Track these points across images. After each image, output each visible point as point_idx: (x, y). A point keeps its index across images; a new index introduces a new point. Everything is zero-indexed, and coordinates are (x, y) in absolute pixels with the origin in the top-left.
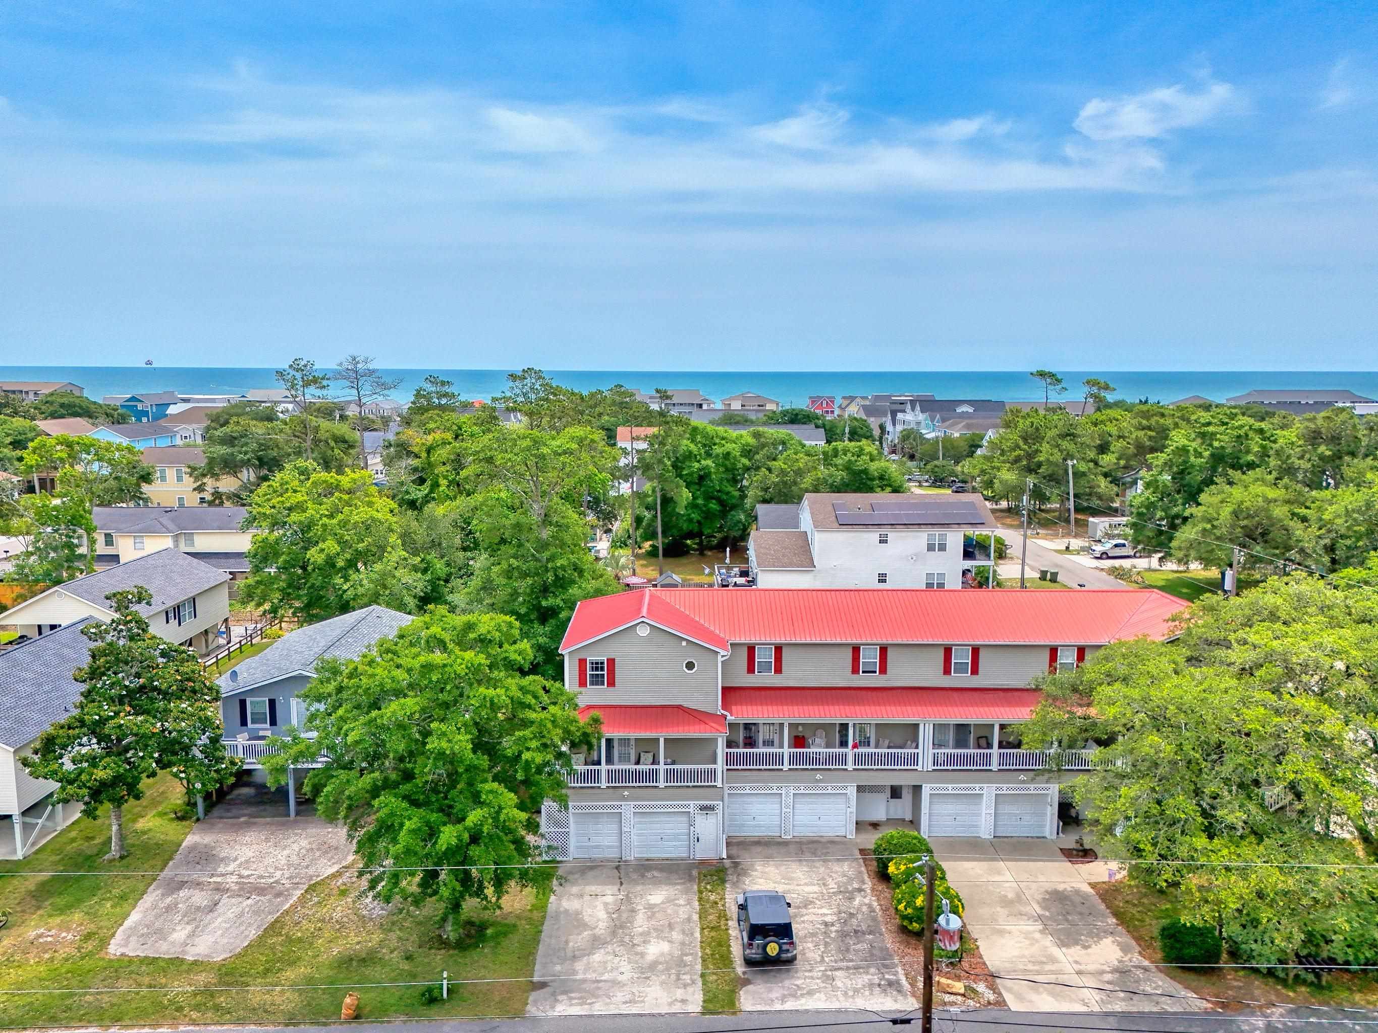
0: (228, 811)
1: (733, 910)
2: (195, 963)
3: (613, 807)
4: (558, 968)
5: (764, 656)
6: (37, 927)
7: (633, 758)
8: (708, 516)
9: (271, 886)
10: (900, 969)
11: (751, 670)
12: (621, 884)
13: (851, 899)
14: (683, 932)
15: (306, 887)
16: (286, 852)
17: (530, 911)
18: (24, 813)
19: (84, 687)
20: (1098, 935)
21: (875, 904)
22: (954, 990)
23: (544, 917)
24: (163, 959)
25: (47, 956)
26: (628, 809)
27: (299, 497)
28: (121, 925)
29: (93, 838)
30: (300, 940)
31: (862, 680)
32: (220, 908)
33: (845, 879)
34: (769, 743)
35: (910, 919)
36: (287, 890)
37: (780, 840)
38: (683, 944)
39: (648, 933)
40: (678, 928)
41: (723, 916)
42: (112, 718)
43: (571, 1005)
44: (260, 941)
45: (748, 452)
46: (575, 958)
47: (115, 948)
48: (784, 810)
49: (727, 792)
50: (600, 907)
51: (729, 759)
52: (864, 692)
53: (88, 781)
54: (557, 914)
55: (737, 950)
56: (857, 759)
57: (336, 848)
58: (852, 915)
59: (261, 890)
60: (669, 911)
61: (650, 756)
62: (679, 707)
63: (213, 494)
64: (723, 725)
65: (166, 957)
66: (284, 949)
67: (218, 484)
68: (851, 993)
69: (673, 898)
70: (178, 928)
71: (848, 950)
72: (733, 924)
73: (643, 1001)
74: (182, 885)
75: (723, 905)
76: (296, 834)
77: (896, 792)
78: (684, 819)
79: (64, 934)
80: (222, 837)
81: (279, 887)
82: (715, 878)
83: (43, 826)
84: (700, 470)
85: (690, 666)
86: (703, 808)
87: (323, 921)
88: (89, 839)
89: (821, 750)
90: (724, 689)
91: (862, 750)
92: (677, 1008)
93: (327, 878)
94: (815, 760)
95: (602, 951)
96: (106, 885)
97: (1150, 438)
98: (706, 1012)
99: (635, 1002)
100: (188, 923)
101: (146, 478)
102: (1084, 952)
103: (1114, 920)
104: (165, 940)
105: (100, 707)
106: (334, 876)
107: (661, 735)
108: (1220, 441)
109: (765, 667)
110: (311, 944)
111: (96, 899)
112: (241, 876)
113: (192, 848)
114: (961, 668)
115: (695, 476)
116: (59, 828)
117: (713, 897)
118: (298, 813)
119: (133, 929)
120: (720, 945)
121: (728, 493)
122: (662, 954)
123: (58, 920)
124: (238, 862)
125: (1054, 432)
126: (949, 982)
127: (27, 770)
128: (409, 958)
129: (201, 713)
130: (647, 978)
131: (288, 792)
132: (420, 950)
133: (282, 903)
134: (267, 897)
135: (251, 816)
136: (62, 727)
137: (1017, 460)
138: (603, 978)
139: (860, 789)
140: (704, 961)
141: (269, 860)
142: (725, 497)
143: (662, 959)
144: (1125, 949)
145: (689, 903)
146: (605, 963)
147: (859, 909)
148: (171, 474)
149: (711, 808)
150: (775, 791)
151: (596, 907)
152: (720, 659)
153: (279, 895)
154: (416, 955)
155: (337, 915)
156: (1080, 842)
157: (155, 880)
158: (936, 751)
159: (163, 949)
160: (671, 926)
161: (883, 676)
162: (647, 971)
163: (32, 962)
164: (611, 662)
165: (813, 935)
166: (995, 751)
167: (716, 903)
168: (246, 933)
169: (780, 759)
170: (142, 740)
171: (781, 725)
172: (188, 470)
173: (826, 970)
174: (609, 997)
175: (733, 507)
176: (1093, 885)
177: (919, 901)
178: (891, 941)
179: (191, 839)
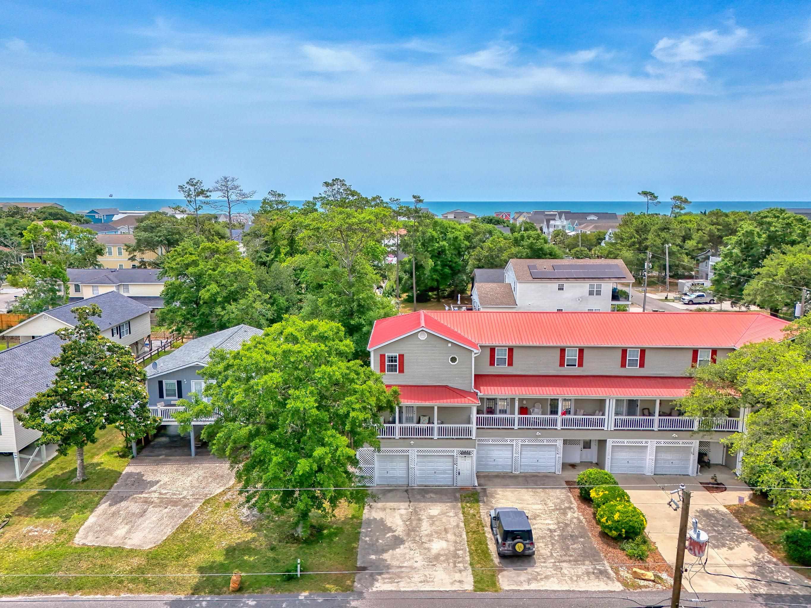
0: (151, 452)
1: (487, 521)
2: (131, 550)
3: (403, 451)
4: (373, 557)
5: (501, 355)
6: (28, 525)
7: (415, 420)
8: (444, 277)
9: (180, 500)
10: (605, 562)
11: (492, 363)
12: (410, 502)
13: (565, 514)
14: (455, 535)
15: (203, 501)
16: (190, 479)
17: (351, 518)
18: (20, 452)
19: (58, 370)
20: (738, 540)
21: (582, 518)
22: (646, 577)
23: (361, 523)
24: (110, 548)
25: (34, 544)
26: (413, 452)
27: (194, 258)
28: (82, 525)
29: (66, 468)
30: (200, 536)
31: (566, 371)
32: (148, 514)
33: (558, 501)
34: (504, 412)
35: (611, 529)
36: (191, 503)
37: (511, 474)
38: (456, 542)
39: (431, 535)
40: (451, 532)
41: (480, 524)
42: (76, 390)
43: (384, 583)
44: (173, 537)
45: (468, 238)
46: (384, 551)
47: (79, 540)
48: (514, 455)
49: (477, 442)
50: (398, 517)
51: (479, 421)
52: (567, 379)
53: (61, 431)
54: (369, 522)
55: (492, 547)
56: (563, 423)
57: (222, 477)
58: (567, 525)
59: (175, 503)
60: (444, 520)
61: (427, 418)
62: (446, 387)
63: (140, 262)
64: (476, 398)
65: (112, 546)
66: (190, 542)
67: (144, 256)
68: (575, 578)
69: (446, 511)
70: (120, 527)
71: (568, 548)
72: (488, 529)
73: (433, 581)
74: (122, 499)
75: (479, 517)
76: (196, 467)
77: (587, 445)
78: (450, 460)
79: (45, 530)
80: (149, 468)
81: (185, 501)
82: (472, 499)
83: (33, 461)
84: (438, 248)
85: (453, 360)
86: (463, 453)
87: (215, 523)
88: (62, 469)
89: (538, 416)
90: (475, 375)
91: (567, 416)
92: (456, 587)
93: (217, 495)
94: (536, 422)
95: (402, 546)
96: (73, 498)
98: (477, 589)
99: (428, 582)
100: (126, 524)
101: (100, 252)
102: (730, 551)
103: (746, 530)
104: (112, 535)
105: (68, 383)
106: (221, 494)
107: (436, 404)
108: (775, 227)
109: (502, 361)
110: (208, 538)
111: (66, 507)
112: (161, 494)
113: (129, 475)
114: (633, 363)
115: (436, 251)
116: (44, 462)
117: (472, 512)
118: (196, 455)
119: (90, 528)
120: (480, 543)
121: (456, 263)
122: (443, 549)
123: (42, 520)
124: (158, 485)
125: (656, 227)
126: (643, 572)
127: (21, 423)
128: (273, 549)
129: (134, 388)
130: (434, 565)
131: (190, 441)
132: (280, 544)
133: (188, 511)
134: (178, 507)
135: (167, 455)
136: (44, 396)
137: (634, 244)
138: (405, 565)
139: (565, 442)
140: (471, 554)
141: (179, 484)
142: (454, 265)
143: (442, 553)
145: (456, 515)
146: (405, 554)
147: (571, 521)
148: (115, 250)
149: (469, 453)
150: (509, 443)
151: (395, 517)
152: (473, 356)
153: (185, 506)
154: (278, 547)
155: (224, 520)
156: (714, 478)
157: (105, 495)
158: (617, 417)
159: (111, 541)
160: (446, 531)
161: (580, 368)
162: (433, 560)
163: (24, 548)
164: (401, 356)
165: (543, 538)
166: (656, 418)
167: (475, 515)
168: (165, 531)
169: (511, 422)
170: (96, 406)
171: (513, 400)
172: (126, 247)
173: (555, 562)
174: (409, 578)
175: (459, 271)
176: (727, 507)
177: (616, 517)
178: (597, 543)
179: (128, 469)
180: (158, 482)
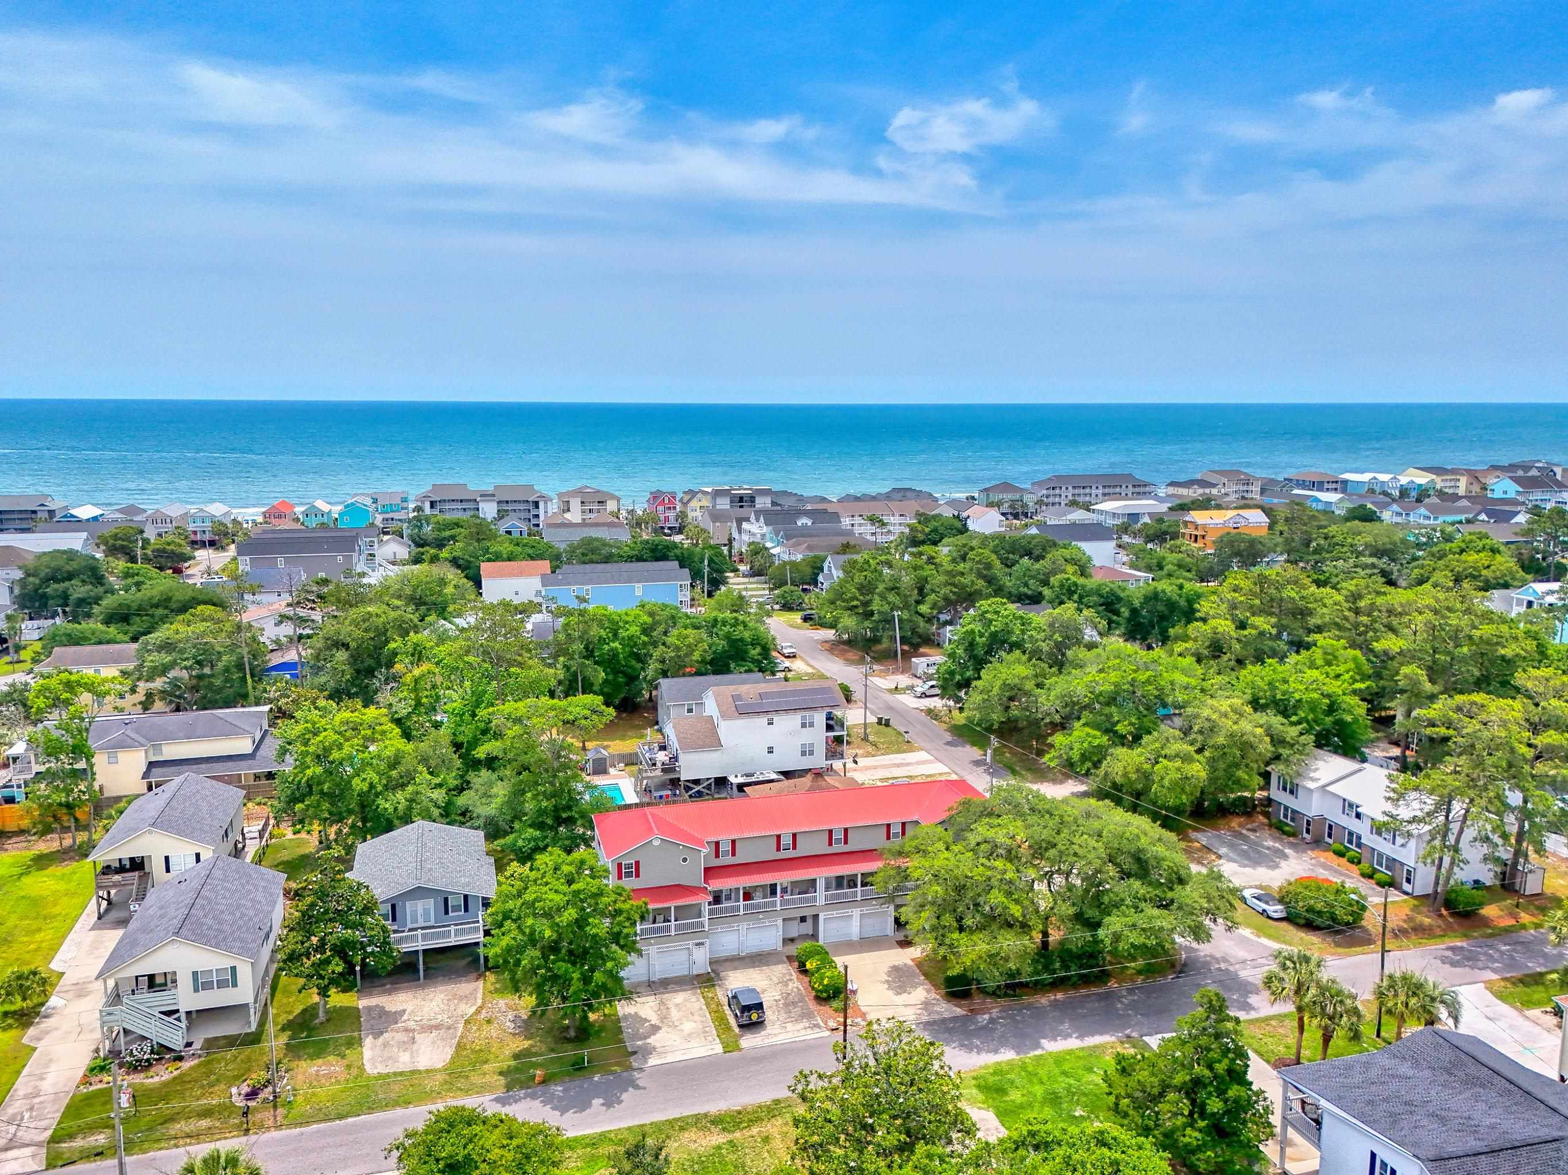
1: (725, 1001)
2: (427, 1070)
4: (639, 1043)
5: (725, 847)
6: (310, 1066)
7: (651, 919)
9: (440, 1024)
10: (818, 1018)
11: (717, 856)
12: (656, 995)
13: (787, 985)
14: (700, 1016)
15: (462, 1022)
16: (434, 1003)
17: (608, 1016)
18: (255, 1001)
20: (915, 986)
21: (800, 987)
23: (619, 1019)
24: (407, 1072)
25: (333, 1080)
26: (653, 950)
28: (362, 1058)
30: (481, 1050)
31: (783, 855)
32: (418, 1041)
33: (781, 975)
34: (728, 898)
35: (821, 992)
36: (452, 1025)
37: (739, 957)
38: (702, 1022)
39: (681, 1019)
40: (696, 1014)
41: (719, 1004)
43: (655, 1059)
44: (457, 1055)
46: (646, 1038)
47: (371, 1070)
48: (741, 939)
49: (709, 932)
50: (649, 1009)
51: (711, 912)
52: (784, 863)
54: (626, 1017)
55: (732, 1021)
56: (782, 903)
57: (466, 996)
58: (789, 994)
59: (437, 1027)
60: (688, 1006)
61: (661, 917)
62: (678, 886)
64: (706, 892)
65: (407, 1070)
66: (475, 1056)
68: (796, 1033)
69: (688, 998)
70: (401, 1055)
71: (790, 1012)
72: (726, 1008)
73: (691, 1052)
74: (381, 1031)
75: (718, 999)
76: (434, 991)
77: (803, 919)
78: (686, 952)
79: (332, 1068)
80: (384, 999)
81: (445, 1024)
82: (708, 984)
84: (608, 651)
85: (685, 860)
86: (697, 944)
87: (487, 1038)
89: (762, 901)
90: (704, 871)
91: (785, 898)
92: (710, 1053)
93: (472, 1015)
94: (758, 906)
95: (660, 1031)
97: (954, 593)
98: (725, 1052)
99: (688, 1053)
100: (405, 1051)
102: (908, 996)
103: (923, 978)
104: (398, 1062)
106: (476, 1013)
107: (672, 905)
109: (726, 853)
110: (490, 1050)
111: (332, 1047)
112: (415, 1021)
113: (369, 1009)
114: (838, 841)
115: (606, 657)
117: (710, 995)
118: (424, 979)
119: (372, 1059)
120: (722, 1019)
122: (693, 1028)
123: (320, 1060)
124: (407, 1013)
128: (552, 1050)
130: (689, 1040)
131: (418, 965)
133: (455, 1033)
134: (443, 1031)
135: (393, 984)
138: (666, 1044)
139: (784, 920)
140: (716, 1029)
141: (426, 1010)
143: (693, 1031)
144: (928, 991)
145: (698, 1000)
146: (664, 1037)
147: (792, 990)
149: (702, 944)
150: (735, 928)
151: (646, 1009)
152: (702, 854)
153: (449, 1028)
154: (556, 1048)
155: (494, 1034)
156: (906, 937)
157: (361, 1030)
158: (827, 893)
160: (692, 1014)
161: (794, 851)
162: (688, 1037)
163: (327, 1084)
164: (637, 863)
165: (771, 1007)
166: (859, 888)
167: (713, 998)
168: (445, 1051)
169: (737, 909)
171: (737, 888)
173: (781, 1024)
174: (673, 1053)
176: (913, 960)
177: (826, 982)
178: (812, 1005)
179: (363, 1003)
180: (404, 1011)
